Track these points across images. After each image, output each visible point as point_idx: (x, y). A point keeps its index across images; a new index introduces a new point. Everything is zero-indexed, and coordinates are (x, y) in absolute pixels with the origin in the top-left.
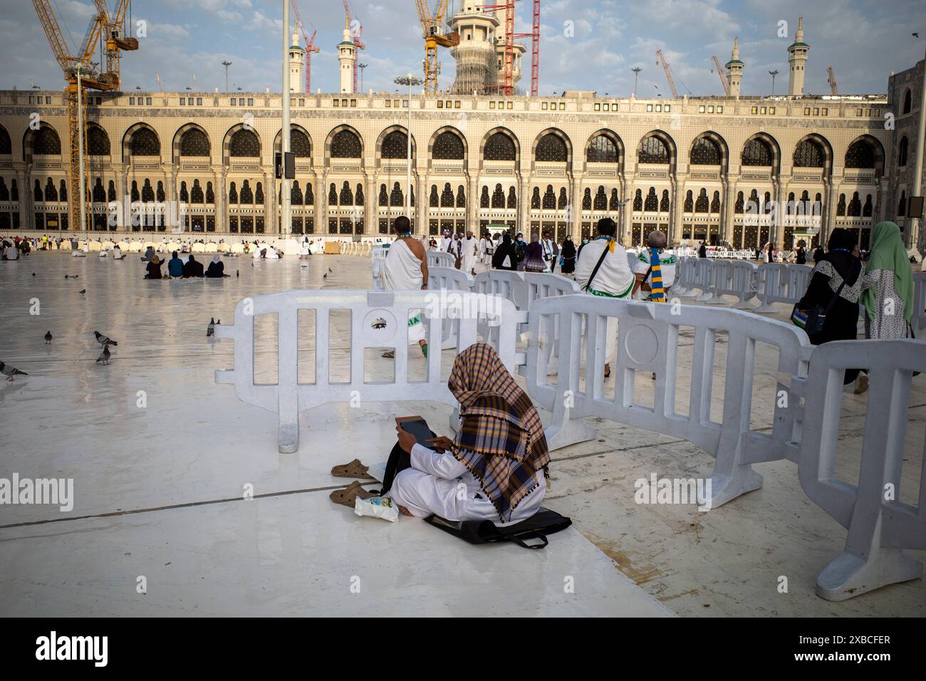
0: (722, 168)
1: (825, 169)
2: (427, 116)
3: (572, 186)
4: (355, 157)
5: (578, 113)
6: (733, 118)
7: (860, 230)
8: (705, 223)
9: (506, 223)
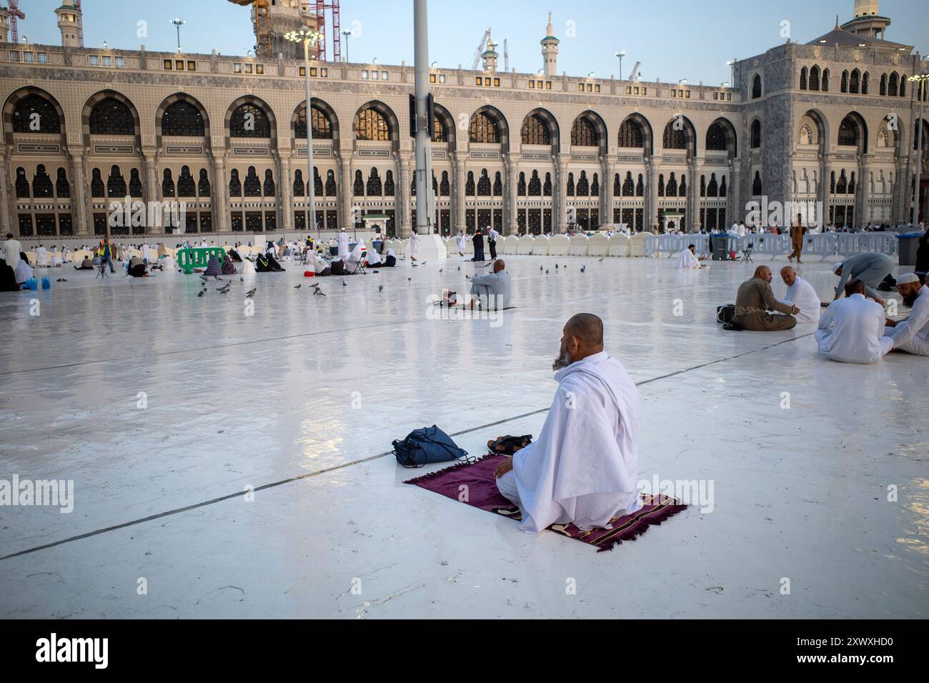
0: (600, 149)
1: (689, 150)
2: (288, 85)
3: (455, 170)
4: (196, 135)
5: (459, 87)
6: (610, 98)
7: (718, 210)
8: (586, 207)
9: (384, 212)
